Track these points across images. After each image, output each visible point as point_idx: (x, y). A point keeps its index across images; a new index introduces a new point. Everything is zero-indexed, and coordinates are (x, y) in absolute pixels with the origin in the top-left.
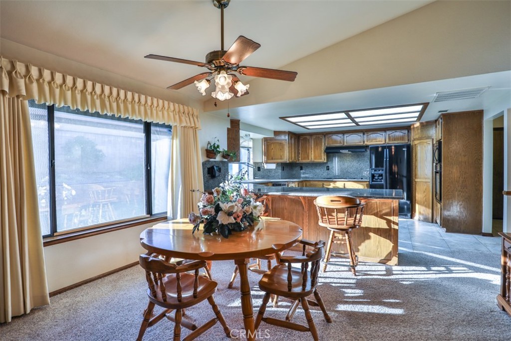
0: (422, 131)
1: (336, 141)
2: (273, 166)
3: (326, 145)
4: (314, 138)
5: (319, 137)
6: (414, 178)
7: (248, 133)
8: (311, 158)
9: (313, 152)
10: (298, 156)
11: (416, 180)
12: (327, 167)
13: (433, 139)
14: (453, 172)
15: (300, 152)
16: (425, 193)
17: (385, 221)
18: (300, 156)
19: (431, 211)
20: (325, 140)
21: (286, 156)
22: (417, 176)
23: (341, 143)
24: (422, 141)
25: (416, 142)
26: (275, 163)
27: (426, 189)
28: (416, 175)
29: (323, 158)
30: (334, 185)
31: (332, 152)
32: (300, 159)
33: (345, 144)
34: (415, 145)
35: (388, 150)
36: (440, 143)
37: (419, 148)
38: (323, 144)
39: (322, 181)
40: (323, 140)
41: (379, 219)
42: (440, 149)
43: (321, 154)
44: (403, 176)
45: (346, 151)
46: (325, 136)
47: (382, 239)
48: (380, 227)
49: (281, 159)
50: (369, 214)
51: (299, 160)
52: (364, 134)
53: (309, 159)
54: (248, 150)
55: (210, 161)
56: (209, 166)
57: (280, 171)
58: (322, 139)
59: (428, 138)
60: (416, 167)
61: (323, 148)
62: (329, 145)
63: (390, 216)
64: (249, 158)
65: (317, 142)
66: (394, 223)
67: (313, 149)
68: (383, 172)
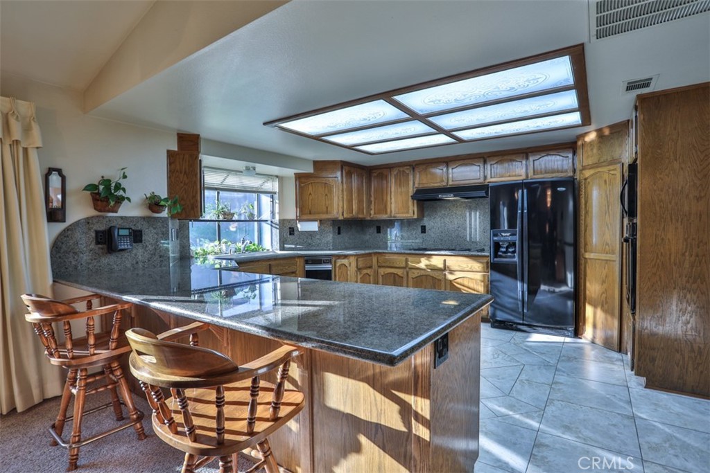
0: (600, 148)
1: (434, 179)
2: (313, 226)
3: (416, 185)
4: (395, 173)
5: (403, 171)
6: (582, 250)
7: (251, 164)
8: (391, 212)
9: (393, 200)
10: (368, 207)
11: (587, 256)
12: (422, 226)
13: (623, 164)
15: (372, 199)
16: (605, 285)
17: (396, 407)
18: (372, 207)
19: (616, 323)
20: (414, 177)
21: (339, 207)
22: (589, 247)
23: (443, 181)
24: (600, 169)
25: (587, 173)
26: (315, 220)
27: (606, 276)
28: (586, 244)
29: (411, 211)
30: (427, 262)
31: (427, 199)
32: (372, 212)
33: (450, 183)
34: (586, 179)
35: (525, 191)
36: (633, 167)
37: (592, 186)
38: (411, 183)
39: (404, 254)
40: (411, 177)
41: (378, 396)
43: (407, 201)
45: (450, 197)
46: (413, 169)
48: (383, 423)
49: (327, 213)
50: (354, 378)
51: (370, 214)
52: (485, 162)
53: (386, 213)
54: (272, 197)
55: (107, 217)
56: (102, 227)
57: (331, 234)
58: (408, 174)
59: (613, 162)
60: (586, 226)
61: (411, 191)
62: (421, 186)
63: (407, 392)
64: (273, 213)
65: (400, 180)
66: (418, 417)
67: (393, 194)
68: (517, 238)
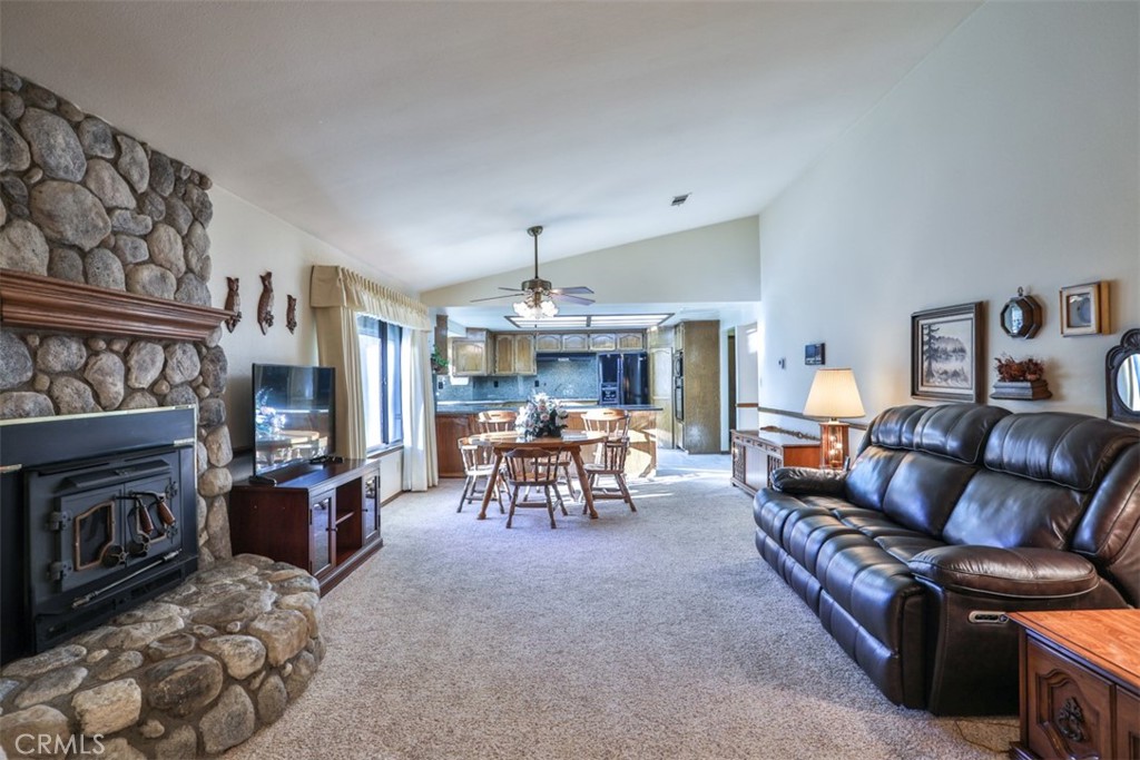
0: (659, 337)
1: (550, 344)
2: (465, 381)
3: (537, 350)
4: (518, 339)
5: (526, 338)
8: (515, 370)
9: (517, 360)
10: (495, 367)
11: (654, 397)
12: (536, 382)
13: (673, 348)
14: (693, 387)
15: (497, 359)
17: (644, 435)
18: (498, 366)
20: (535, 343)
21: (482, 366)
23: (558, 347)
24: (660, 349)
25: (654, 350)
26: (466, 376)
28: (653, 391)
29: (532, 369)
31: (545, 360)
32: (500, 371)
33: (564, 349)
34: (653, 354)
35: (622, 359)
36: (680, 353)
37: (656, 357)
38: (532, 348)
40: (532, 343)
41: (640, 433)
42: (681, 361)
43: (529, 363)
44: (636, 396)
45: (565, 360)
46: (535, 337)
47: (641, 453)
48: (640, 441)
49: (475, 370)
51: (495, 372)
52: (588, 336)
53: (510, 370)
57: (471, 388)
58: (530, 341)
59: (667, 345)
60: (653, 381)
61: (533, 354)
62: (540, 351)
63: (645, 429)
65: (523, 345)
66: (652, 436)
67: (517, 355)
68: (616, 389)
